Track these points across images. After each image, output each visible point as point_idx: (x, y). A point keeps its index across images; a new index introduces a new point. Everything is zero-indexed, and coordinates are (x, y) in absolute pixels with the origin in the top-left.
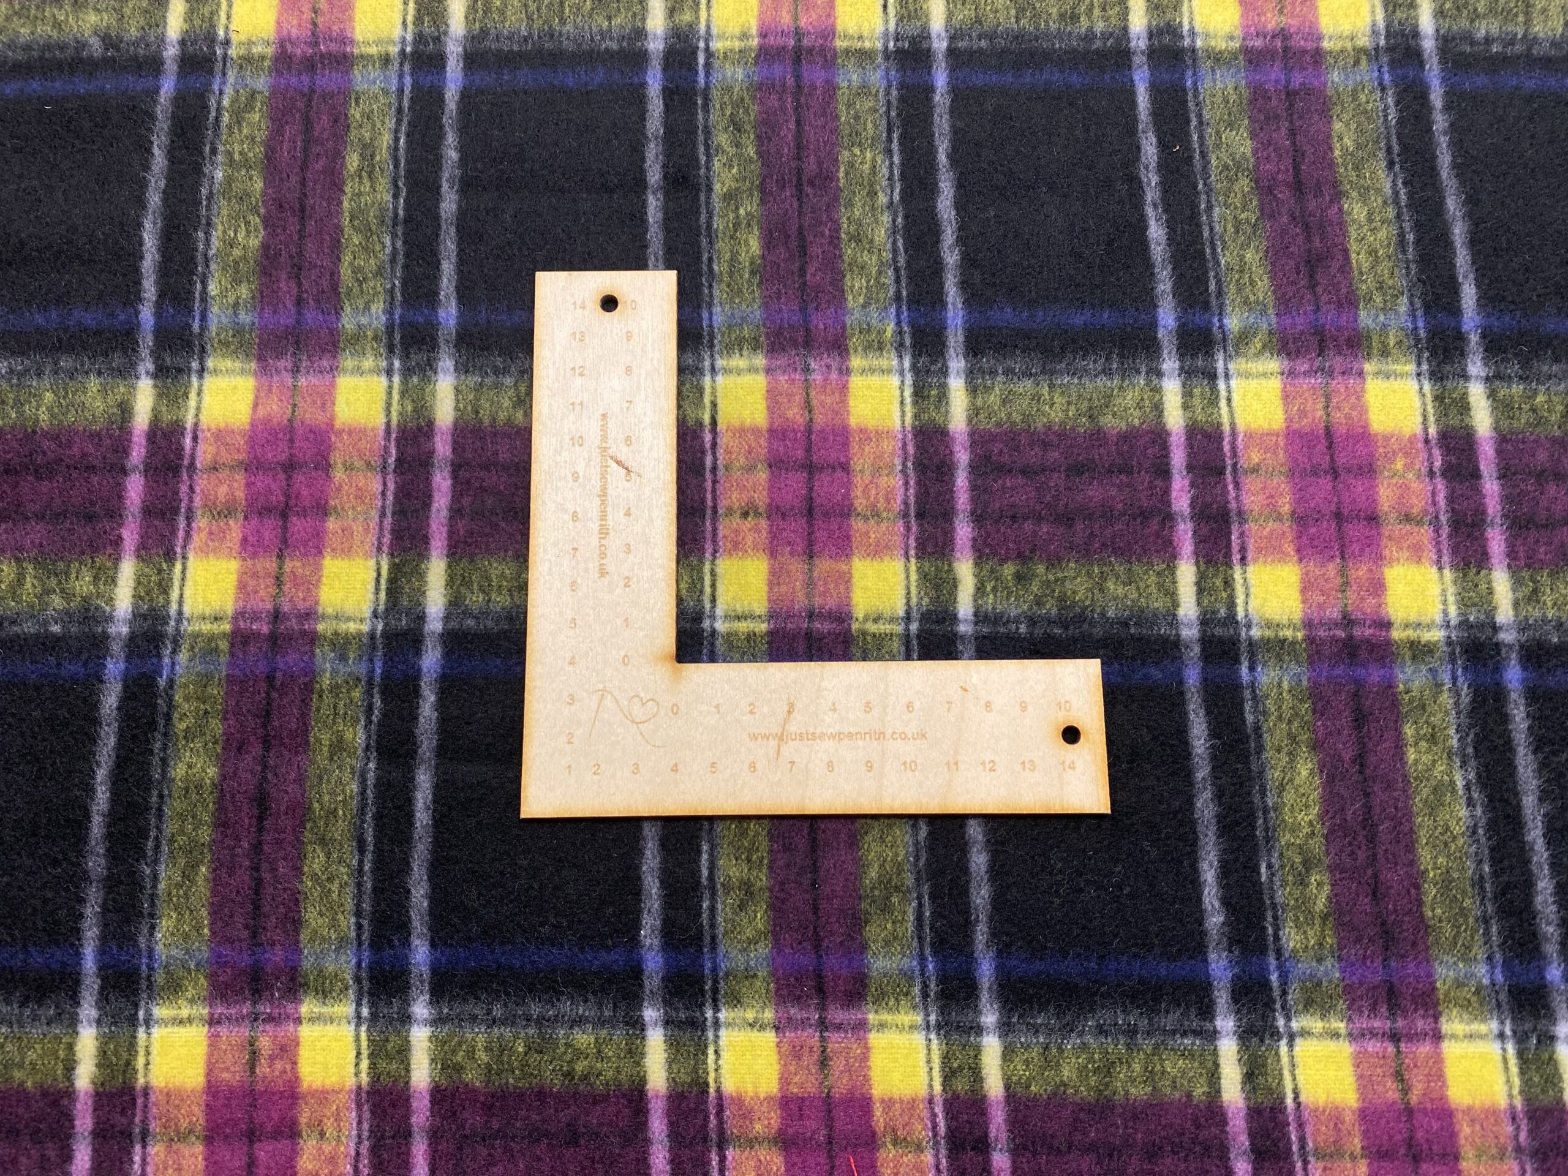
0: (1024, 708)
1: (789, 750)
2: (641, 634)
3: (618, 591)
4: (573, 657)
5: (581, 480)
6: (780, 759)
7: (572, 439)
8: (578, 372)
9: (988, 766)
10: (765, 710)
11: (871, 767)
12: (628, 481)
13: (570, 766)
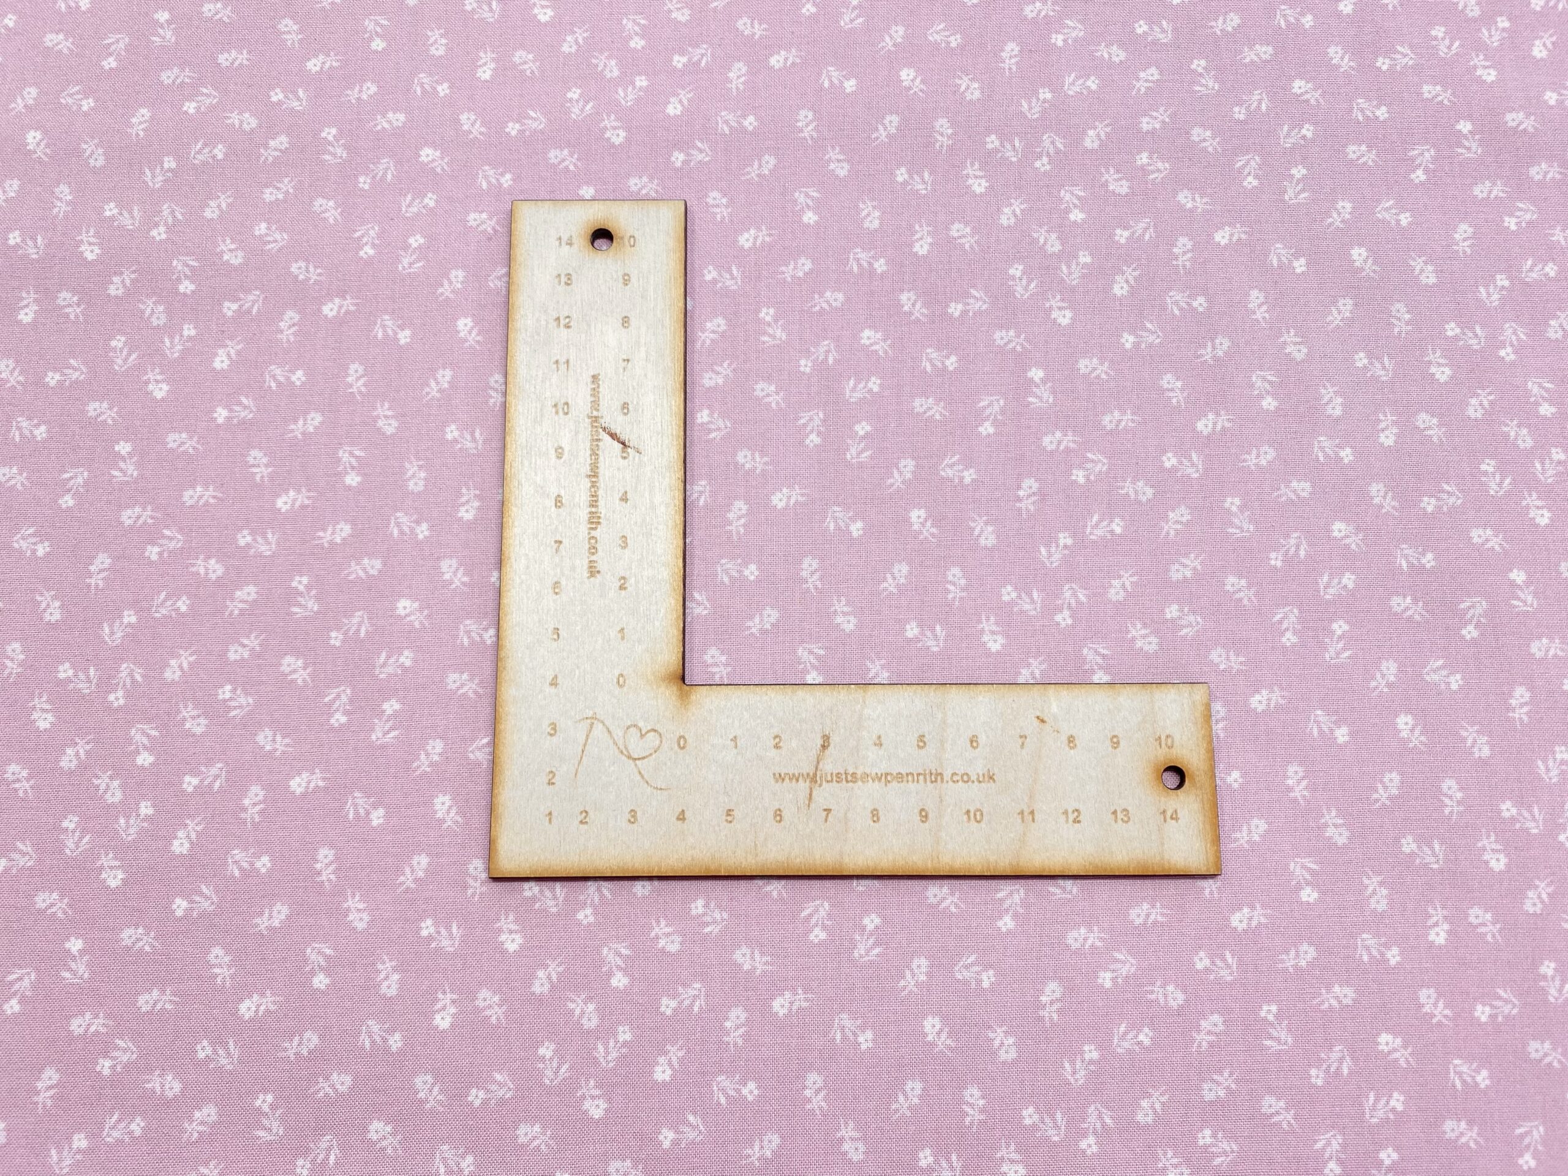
0: (1115, 742)
1: (825, 795)
2: (639, 648)
3: (611, 595)
4: (556, 677)
5: (566, 456)
6: (813, 805)
7: (556, 406)
8: (563, 322)
9: (1071, 817)
10: (794, 744)
11: (926, 816)
12: (625, 458)
13: (550, 814)
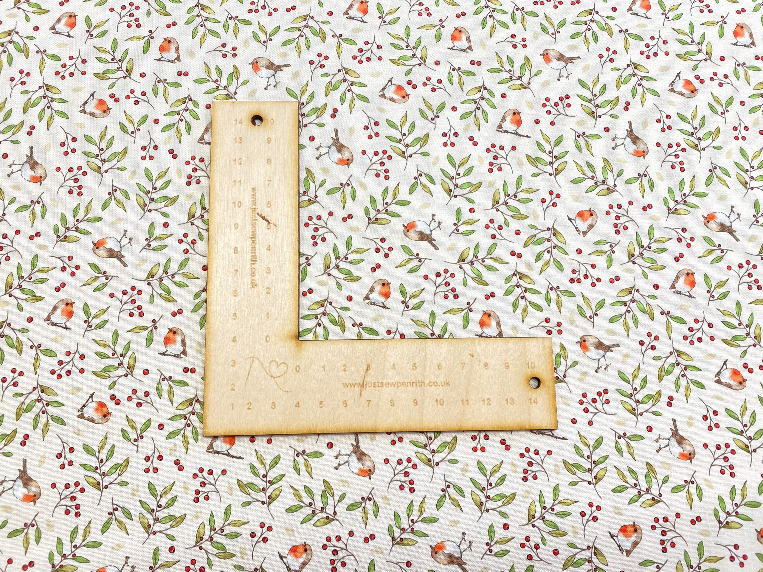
0: (507, 367)
1: (367, 393)
2: (277, 323)
3: (263, 296)
4: (235, 337)
5: (239, 228)
6: (362, 399)
7: (234, 203)
8: (237, 161)
9: (486, 402)
10: (353, 368)
11: (417, 403)
12: (269, 229)
13: (233, 404)
